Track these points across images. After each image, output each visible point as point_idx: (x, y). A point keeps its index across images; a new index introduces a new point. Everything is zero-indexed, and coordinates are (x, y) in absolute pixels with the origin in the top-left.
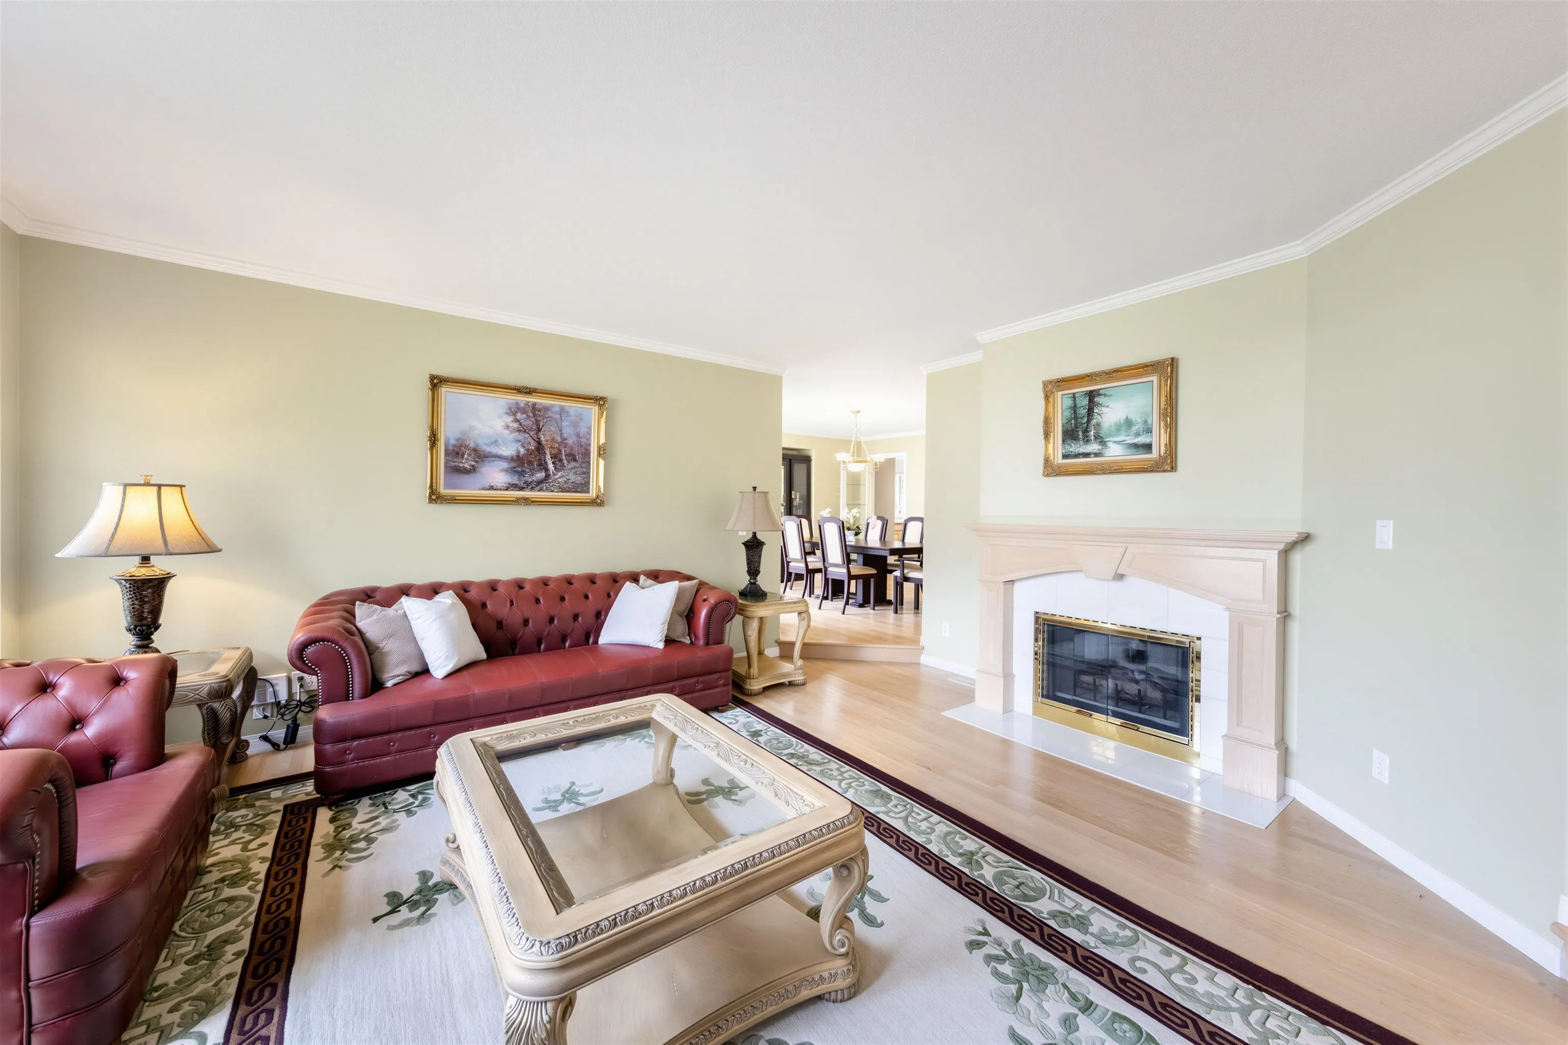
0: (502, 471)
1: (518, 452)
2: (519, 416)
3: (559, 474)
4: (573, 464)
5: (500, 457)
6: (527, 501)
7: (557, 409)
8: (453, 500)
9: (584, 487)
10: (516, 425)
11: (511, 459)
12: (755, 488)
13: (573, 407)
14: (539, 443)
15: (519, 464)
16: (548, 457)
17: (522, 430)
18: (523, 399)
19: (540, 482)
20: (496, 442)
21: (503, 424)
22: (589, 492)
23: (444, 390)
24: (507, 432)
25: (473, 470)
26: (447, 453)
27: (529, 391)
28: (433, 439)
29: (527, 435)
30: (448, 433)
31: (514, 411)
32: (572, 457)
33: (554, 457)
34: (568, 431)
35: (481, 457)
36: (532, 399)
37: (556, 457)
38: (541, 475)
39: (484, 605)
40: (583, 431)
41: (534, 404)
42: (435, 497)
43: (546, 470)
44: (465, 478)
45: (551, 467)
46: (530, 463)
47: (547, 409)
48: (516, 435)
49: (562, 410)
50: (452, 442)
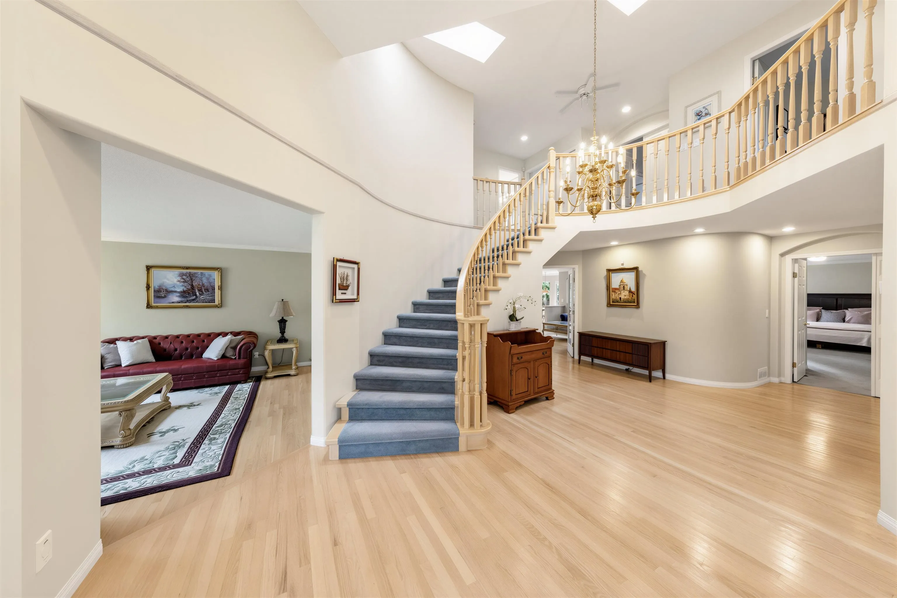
0: (177, 296)
1: (184, 289)
2: (184, 277)
3: (202, 297)
4: (208, 293)
5: (176, 292)
6: (187, 307)
7: (199, 273)
8: (157, 307)
9: (213, 301)
10: (182, 280)
11: (181, 292)
12: (283, 300)
13: (206, 272)
14: (192, 285)
15: (184, 294)
16: (197, 291)
17: (185, 282)
18: (185, 271)
19: (193, 300)
20: (174, 286)
21: (176, 280)
22: (215, 302)
23: (152, 271)
24: (178, 283)
25: (165, 297)
26: (154, 291)
27: (187, 268)
28: (148, 287)
29: (187, 283)
30: (154, 284)
31: (181, 275)
32: (207, 290)
33: (199, 290)
34: (205, 281)
35: (169, 292)
36: (188, 271)
37: (200, 290)
38: (195, 297)
39: (160, 344)
40: (212, 280)
41: (190, 273)
42: (149, 306)
43: (196, 295)
44: (162, 300)
45: (198, 294)
46: (189, 293)
47: (195, 273)
48: (182, 284)
49: (202, 273)
50: (157, 287)
